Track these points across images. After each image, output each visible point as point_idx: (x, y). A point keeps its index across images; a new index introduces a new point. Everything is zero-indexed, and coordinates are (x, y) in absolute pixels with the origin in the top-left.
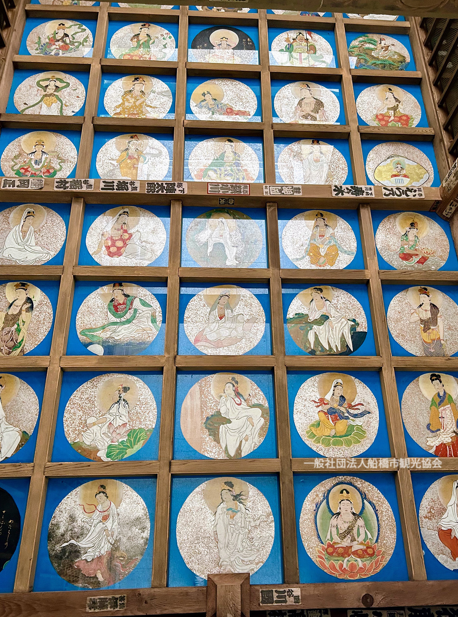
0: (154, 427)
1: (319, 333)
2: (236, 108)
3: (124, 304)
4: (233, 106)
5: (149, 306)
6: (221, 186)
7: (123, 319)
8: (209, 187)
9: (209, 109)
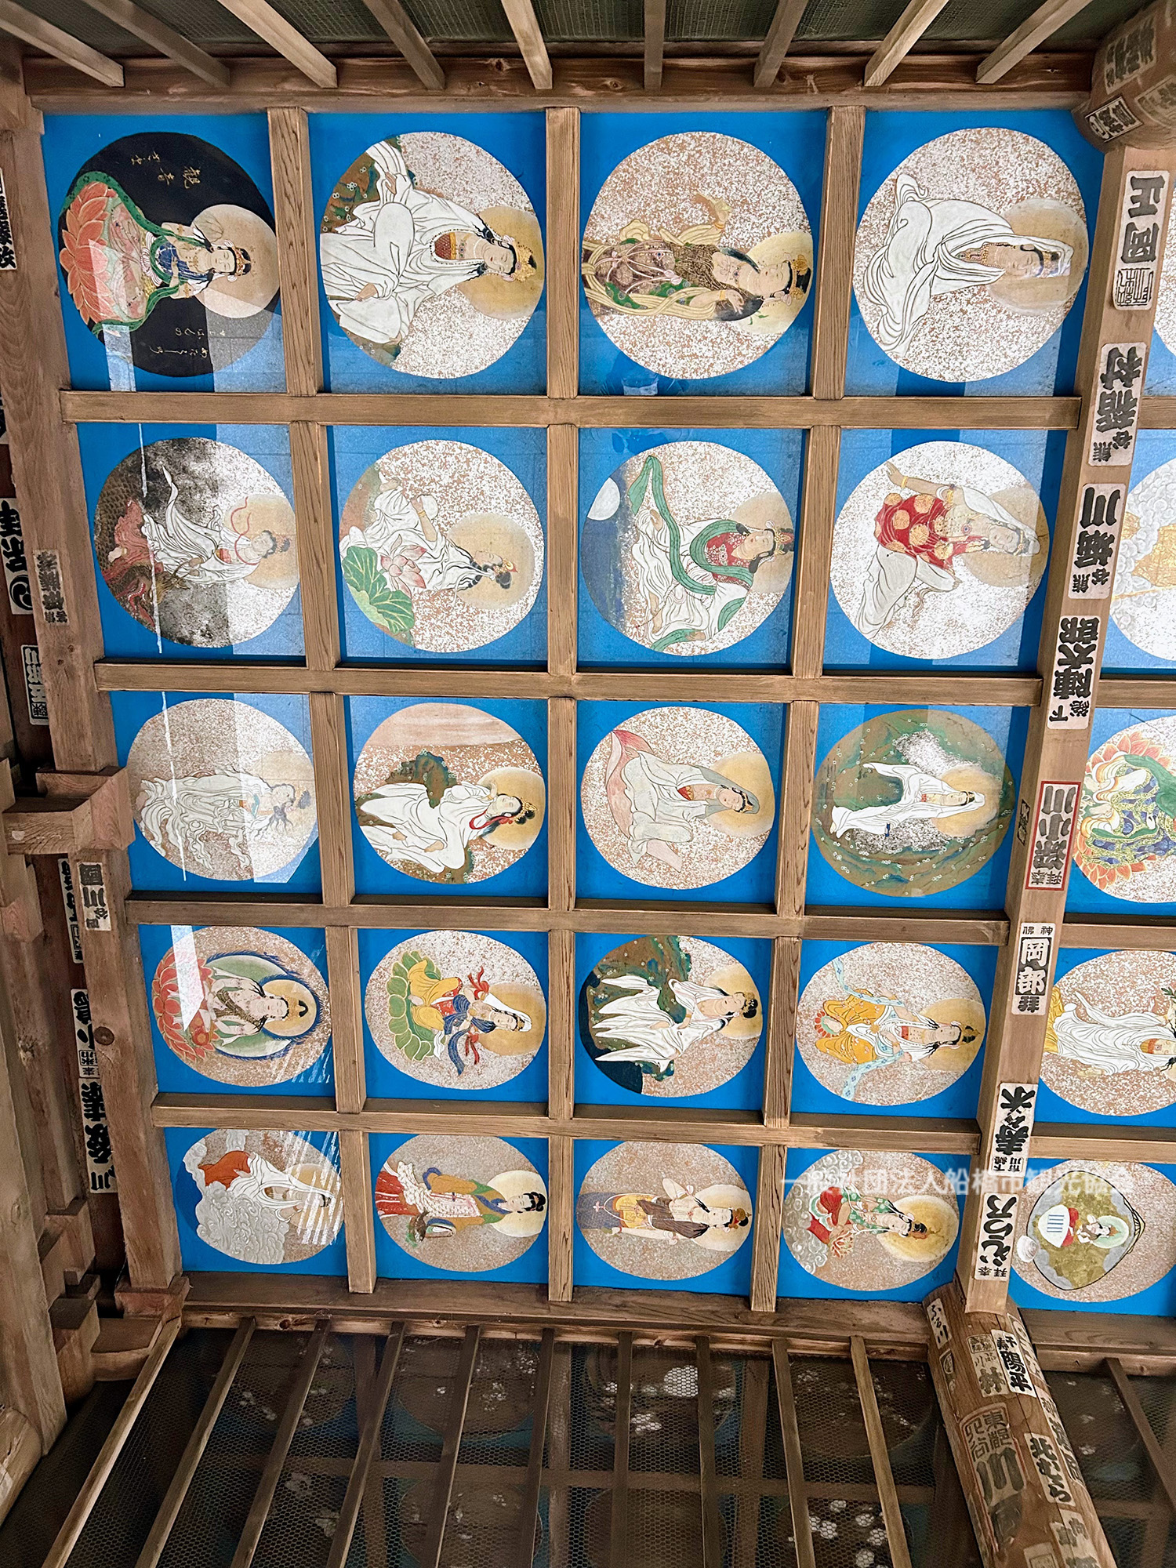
0: (419, 647)
1: (638, 999)
3: (731, 560)
5: (722, 624)
6: (1065, 816)
7: (686, 561)
8: (1066, 788)
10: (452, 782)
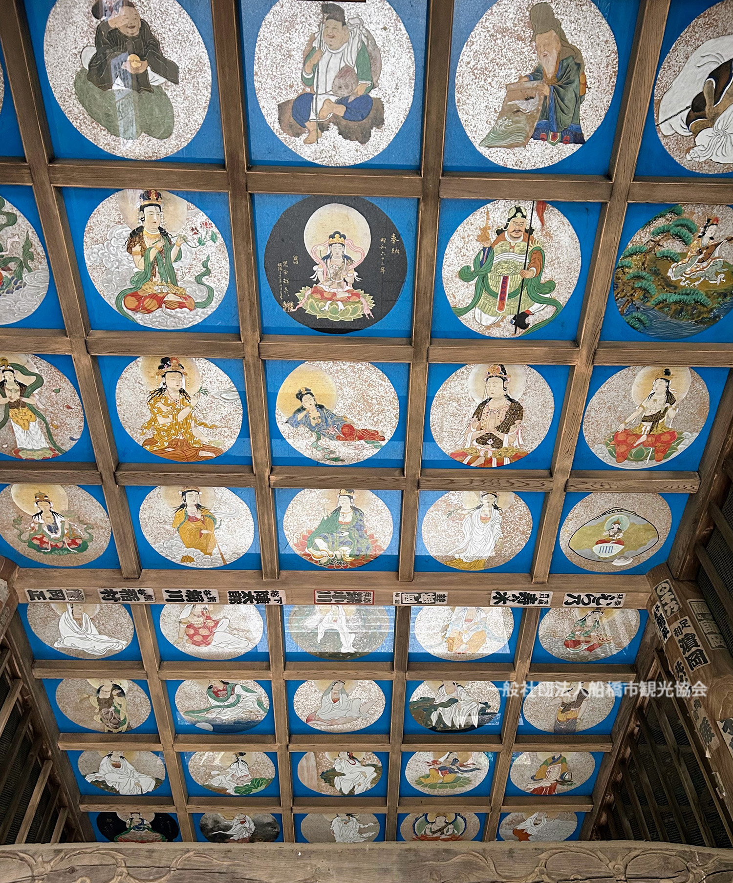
2: (360, 425)
4: (355, 420)
9: (311, 429)
10: (334, 770)
